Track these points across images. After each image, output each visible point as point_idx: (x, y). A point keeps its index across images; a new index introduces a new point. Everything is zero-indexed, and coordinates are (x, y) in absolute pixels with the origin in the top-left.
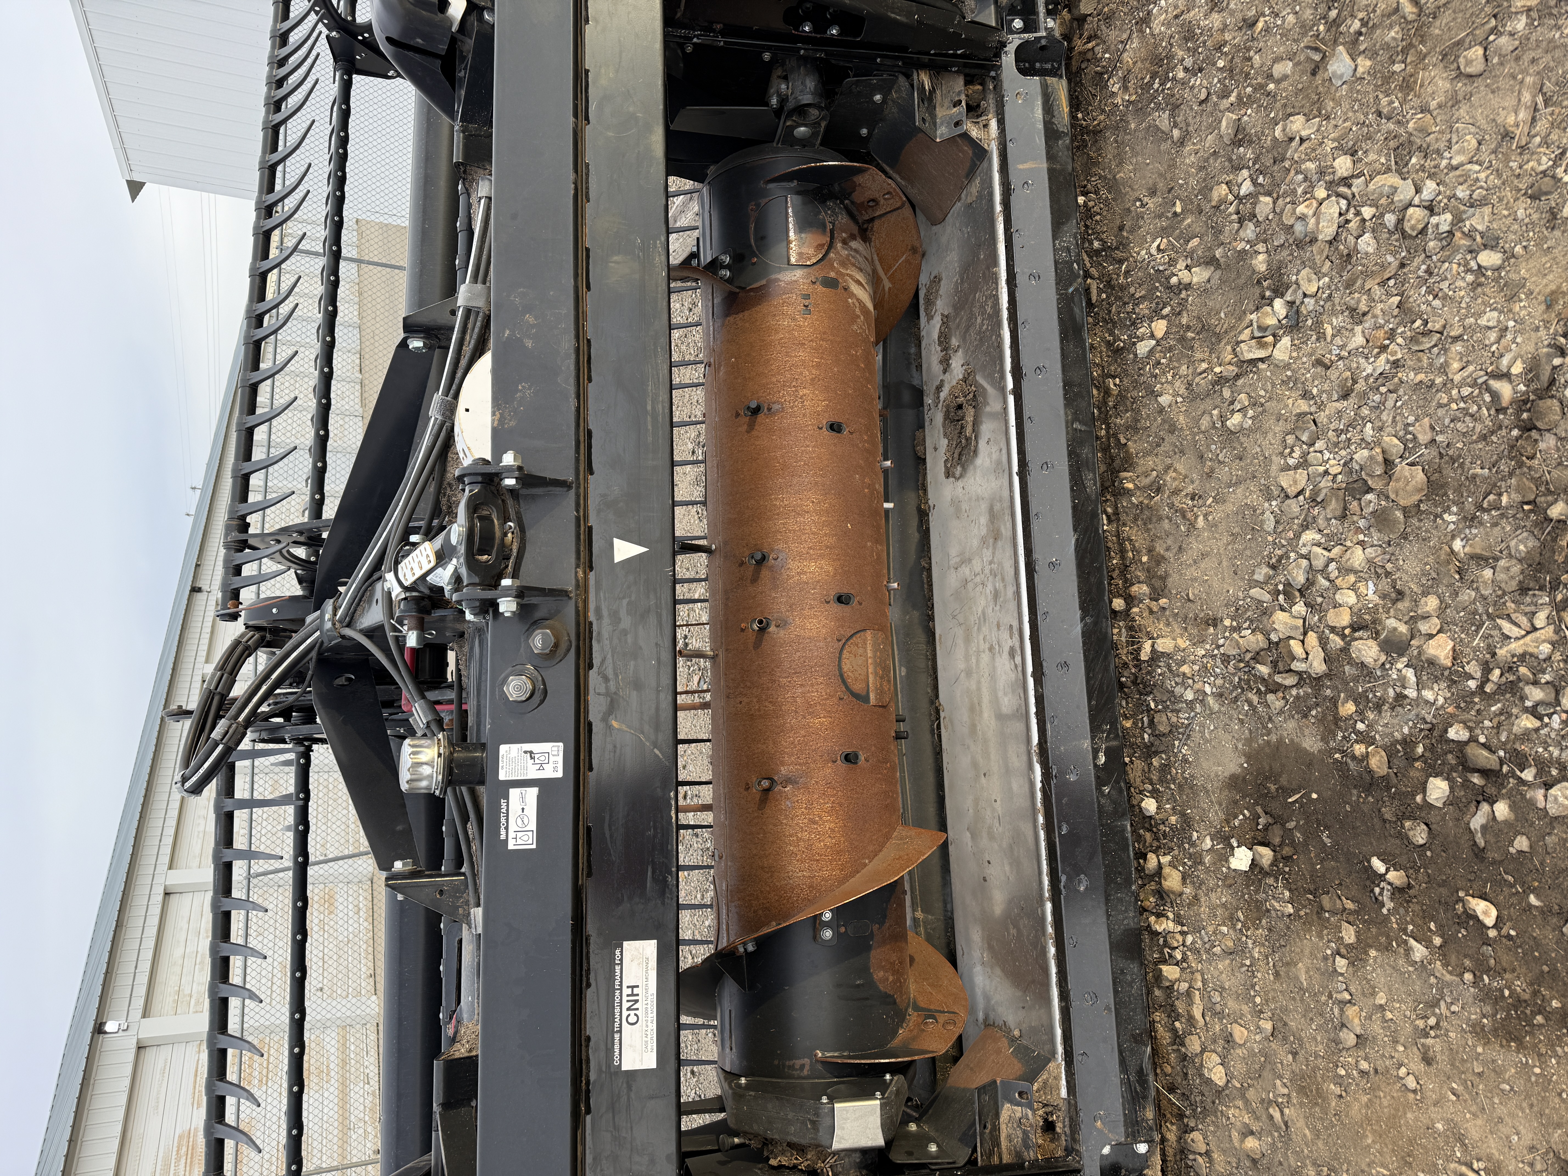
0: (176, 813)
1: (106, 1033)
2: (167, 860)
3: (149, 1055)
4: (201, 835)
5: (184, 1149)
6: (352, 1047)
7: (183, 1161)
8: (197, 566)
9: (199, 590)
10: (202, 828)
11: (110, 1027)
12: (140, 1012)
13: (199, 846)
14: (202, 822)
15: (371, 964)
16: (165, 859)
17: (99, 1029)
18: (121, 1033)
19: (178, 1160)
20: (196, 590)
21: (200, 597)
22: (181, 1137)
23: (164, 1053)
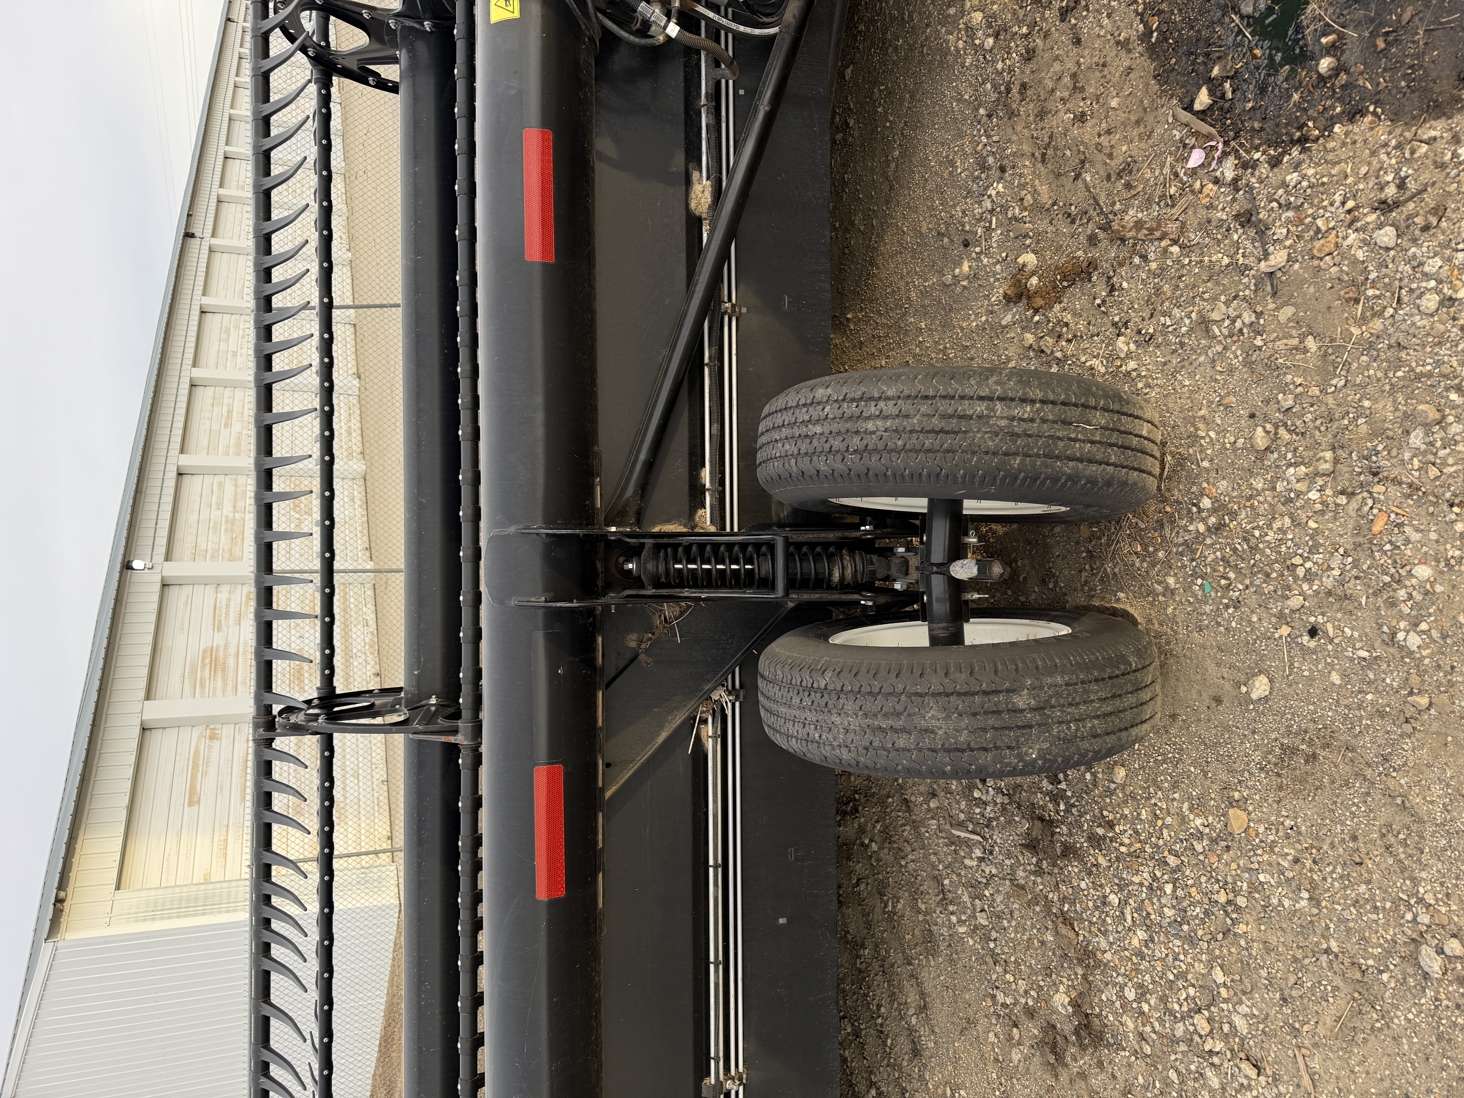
0: (184, 411)
1: (133, 569)
2: (178, 446)
3: (173, 593)
4: (208, 432)
5: (208, 660)
6: (352, 600)
7: (208, 668)
8: (189, 215)
9: (192, 236)
10: (208, 427)
11: (137, 564)
12: (162, 557)
13: (206, 440)
14: (208, 422)
15: (366, 538)
16: (176, 445)
17: (127, 566)
18: (146, 571)
19: (203, 666)
20: (189, 235)
21: (194, 243)
22: (204, 651)
23: (186, 590)
